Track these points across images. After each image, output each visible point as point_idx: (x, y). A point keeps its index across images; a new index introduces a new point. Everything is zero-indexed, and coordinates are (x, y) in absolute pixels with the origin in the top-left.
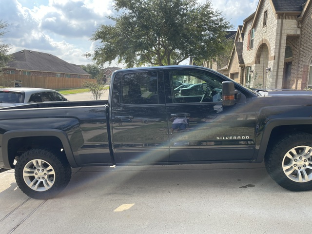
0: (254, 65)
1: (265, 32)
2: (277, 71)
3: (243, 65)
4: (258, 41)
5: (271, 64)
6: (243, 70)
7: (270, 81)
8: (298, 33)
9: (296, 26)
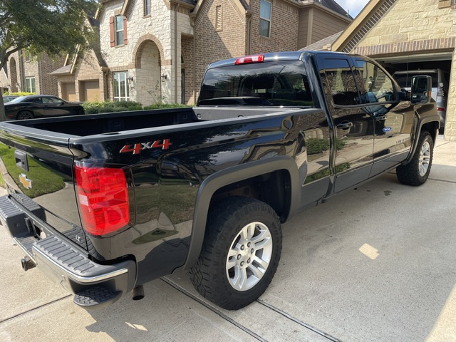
0: (134, 70)
1: (150, 25)
2: (176, 81)
3: (106, 68)
4: (137, 36)
5: (167, 70)
6: (107, 76)
7: (168, 93)
8: (192, 33)
9: (189, 24)
